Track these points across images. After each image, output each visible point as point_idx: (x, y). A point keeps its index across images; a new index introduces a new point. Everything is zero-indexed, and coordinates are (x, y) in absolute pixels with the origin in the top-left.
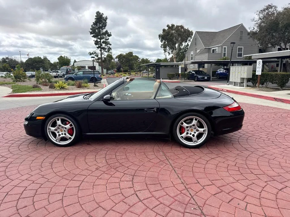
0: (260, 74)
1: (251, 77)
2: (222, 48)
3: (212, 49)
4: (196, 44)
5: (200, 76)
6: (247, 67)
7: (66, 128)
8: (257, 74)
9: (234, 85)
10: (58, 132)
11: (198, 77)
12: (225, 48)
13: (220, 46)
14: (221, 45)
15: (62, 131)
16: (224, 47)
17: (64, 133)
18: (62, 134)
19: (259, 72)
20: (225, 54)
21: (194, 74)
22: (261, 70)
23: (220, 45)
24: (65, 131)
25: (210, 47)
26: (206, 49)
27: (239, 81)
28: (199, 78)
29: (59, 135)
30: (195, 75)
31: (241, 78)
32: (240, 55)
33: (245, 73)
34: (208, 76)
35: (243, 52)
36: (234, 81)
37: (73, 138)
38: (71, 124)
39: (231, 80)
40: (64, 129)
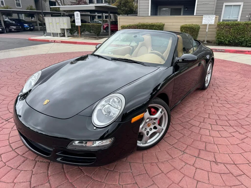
0: (80, 25)
6: (66, 18)
7: (155, 119)
8: (76, 25)
9: (53, 36)
10: (145, 130)
15: (149, 126)
19: (78, 23)
20: (2, 2)
22: (80, 21)
24: (154, 124)
27: (59, 31)
29: (148, 133)
31: (61, 29)
32: (19, 5)
33: (65, 24)
34: (1, 28)
35: (20, 2)
36: (52, 32)
37: (164, 128)
38: (162, 109)
39: (48, 31)
40: (153, 120)
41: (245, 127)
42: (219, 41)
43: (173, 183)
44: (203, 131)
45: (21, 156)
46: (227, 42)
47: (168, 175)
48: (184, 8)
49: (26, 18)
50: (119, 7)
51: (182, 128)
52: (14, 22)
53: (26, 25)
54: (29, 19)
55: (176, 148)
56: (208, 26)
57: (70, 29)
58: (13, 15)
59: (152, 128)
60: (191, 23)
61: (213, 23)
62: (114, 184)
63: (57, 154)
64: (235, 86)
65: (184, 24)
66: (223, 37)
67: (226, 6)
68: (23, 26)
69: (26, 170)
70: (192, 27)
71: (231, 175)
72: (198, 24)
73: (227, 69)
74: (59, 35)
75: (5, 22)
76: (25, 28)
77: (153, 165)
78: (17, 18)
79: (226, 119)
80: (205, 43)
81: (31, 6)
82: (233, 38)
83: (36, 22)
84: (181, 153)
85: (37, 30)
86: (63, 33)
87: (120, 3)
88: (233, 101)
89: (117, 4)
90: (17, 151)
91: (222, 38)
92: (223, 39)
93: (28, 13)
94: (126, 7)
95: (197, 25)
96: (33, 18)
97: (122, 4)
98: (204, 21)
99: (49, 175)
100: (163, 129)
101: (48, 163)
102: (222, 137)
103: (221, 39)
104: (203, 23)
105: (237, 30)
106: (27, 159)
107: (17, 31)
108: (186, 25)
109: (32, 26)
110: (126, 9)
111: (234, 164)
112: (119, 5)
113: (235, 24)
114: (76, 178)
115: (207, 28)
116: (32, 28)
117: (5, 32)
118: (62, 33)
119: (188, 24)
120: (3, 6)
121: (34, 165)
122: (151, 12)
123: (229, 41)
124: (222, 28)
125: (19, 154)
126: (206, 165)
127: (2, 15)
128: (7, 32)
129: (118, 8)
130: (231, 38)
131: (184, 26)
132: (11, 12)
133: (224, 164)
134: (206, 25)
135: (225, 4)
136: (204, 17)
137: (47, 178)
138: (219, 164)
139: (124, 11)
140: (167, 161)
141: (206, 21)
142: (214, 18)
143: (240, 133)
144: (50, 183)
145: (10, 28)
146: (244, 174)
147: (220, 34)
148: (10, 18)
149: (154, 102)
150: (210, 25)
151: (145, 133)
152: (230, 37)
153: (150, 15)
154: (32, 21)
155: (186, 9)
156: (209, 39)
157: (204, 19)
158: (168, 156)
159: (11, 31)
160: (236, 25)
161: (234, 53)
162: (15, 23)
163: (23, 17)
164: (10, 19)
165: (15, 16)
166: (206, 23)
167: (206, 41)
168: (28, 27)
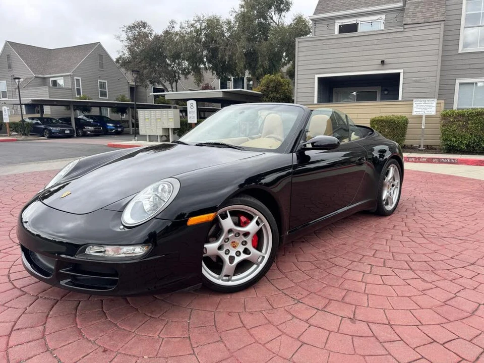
0: (195, 122)
1: (179, 127)
2: (73, 79)
3: (51, 79)
4: (10, 67)
5: (54, 128)
6: (172, 111)
7: (246, 234)
8: (189, 122)
9: (150, 141)
10: (227, 252)
11: (50, 130)
12: (78, 80)
13: (68, 76)
14: (71, 73)
15: (235, 247)
16: (75, 78)
17: (241, 249)
18: (238, 253)
19: (192, 119)
20: (79, 90)
21: (40, 124)
22: (195, 115)
23: (69, 74)
24: (244, 243)
25: (45, 76)
26: (38, 79)
27: (160, 133)
28: (53, 131)
29: (232, 259)
30: (43, 126)
31: (163, 128)
32: (103, 94)
33: (170, 120)
34: (70, 129)
35: (107, 90)
36: (149, 133)
37: (267, 257)
38: (259, 218)
39: (142, 132)
40: (243, 237)
41: (438, 272)
42: (447, 144)
43: (256, 342)
44: (350, 275)
45: (20, 289)
46: (463, 147)
47: (253, 331)
48: (382, 91)
49: (114, 114)
50: (265, 92)
51: (314, 267)
52: (92, 121)
53: (111, 125)
54: (117, 117)
55: (286, 295)
56: (424, 119)
57: (178, 128)
58: (92, 111)
59: (241, 251)
60: (391, 114)
61: (434, 113)
62: (150, 335)
63: (60, 271)
64: (453, 212)
65: (377, 116)
66: (455, 137)
67: (461, 84)
68: (105, 126)
69: (17, 307)
70: (391, 120)
71: (373, 339)
72: (403, 115)
73: (449, 189)
74: (159, 138)
75: (77, 120)
76: (107, 130)
77: (230, 316)
78: (98, 114)
79: (408, 259)
80: (420, 149)
81: (123, 97)
82: (474, 139)
83: (128, 121)
84: (292, 302)
85: (128, 134)
86: (167, 134)
87: (268, 87)
88: (435, 235)
89: (262, 88)
90: (14, 283)
91: (454, 139)
92: (456, 141)
93: (116, 105)
94: (277, 92)
95: (402, 117)
96: (124, 115)
97: (270, 89)
98: (415, 109)
99: (49, 316)
100: (263, 257)
101: (55, 301)
102: (384, 284)
103: (451, 140)
104: (414, 113)
105: (482, 124)
106: (26, 293)
107: (96, 134)
108: (381, 117)
109: (120, 127)
110: (278, 96)
111: (389, 324)
112: (265, 91)
113: (476, 113)
114: (90, 324)
115: (423, 122)
116: (119, 129)
117: (75, 136)
118: (165, 136)
119: (384, 115)
120: (78, 96)
121: (32, 302)
122: (318, 97)
123: (468, 146)
124: (450, 122)
125: (16, 287)
126: (332, 322)
127: (74, 110)
128: (78, 136)
129: (264, 95)
130: (470, 138)
131: (377, 119)
132: (89, 104)
133: (367, 323)
134: (420, 117)
135: (458, 81)
136: (414, 103)
137: (44, 319)
138: (357, 322)
139: (274, 99)
140: (261, 311)
141: (420, 110)
142: (434, 104)
143: (424, 280)
144: (45, 327)
145: (84, 130)
146: (402, 340)
147: (449, 132)
148: (87, 114)
149: (241, 200)
150: (427, 117)
151: (226, 258)
152: (468, 138)
153: (316, 102)
154: (123, 119)
155: (386, 92)
156: (429, 142)
157: (415, 105)
158: (265, 305)
159: (85, 135)
160: (477, 115)
161: (477, 165)
162: (94, 122)
163: (108, 113)
164: (87, 117)
165: (95, 111)
166: (421, 113)
167: (422, 146)
168: (114, 128)
